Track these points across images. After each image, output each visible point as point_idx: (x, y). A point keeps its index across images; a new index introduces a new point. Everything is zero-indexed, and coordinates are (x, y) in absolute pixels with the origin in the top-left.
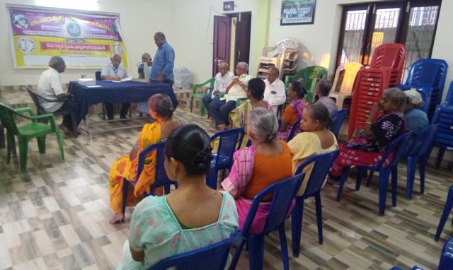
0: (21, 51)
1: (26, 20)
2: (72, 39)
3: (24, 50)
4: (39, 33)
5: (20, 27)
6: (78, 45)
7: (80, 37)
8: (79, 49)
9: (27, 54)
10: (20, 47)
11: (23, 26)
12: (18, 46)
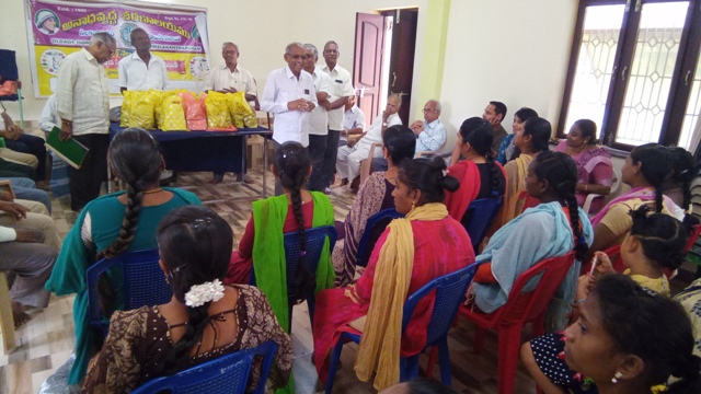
1: (56, 19)
3: (51, 70)
4: (75, 42)
5: (46, 33)
10: (45, 64)
11: (51, 31)
12: (42, 62)
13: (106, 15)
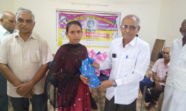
0: (62, 37)
1: (66, 19)
2: (89, 30)
3: (63, 37)
5: (63, 24)
6: (91, 34)
7: (93, 29)
8: (91, 36)
9: (64, 39)
10: (61, 35)
11: (65, 23)
12: (60, 34)
13: (83, 17)
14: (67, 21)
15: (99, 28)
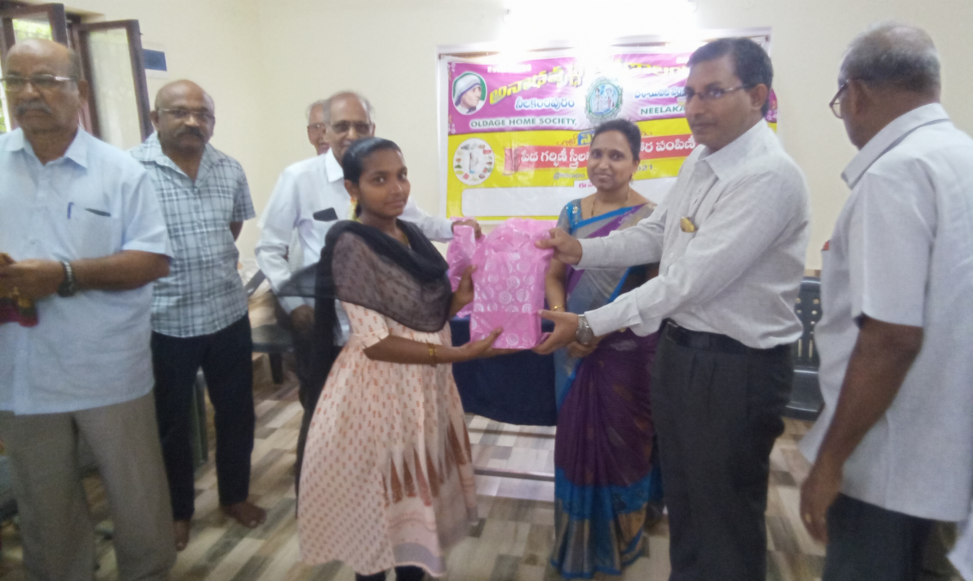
1: (481, 89)
4: (507, 122)
5: (465, 111)
9: (474, 187)
10: (459, 167)
11: (472, 108)
12: (456, 164)
14: (482, 98)
15: (649, 107)
